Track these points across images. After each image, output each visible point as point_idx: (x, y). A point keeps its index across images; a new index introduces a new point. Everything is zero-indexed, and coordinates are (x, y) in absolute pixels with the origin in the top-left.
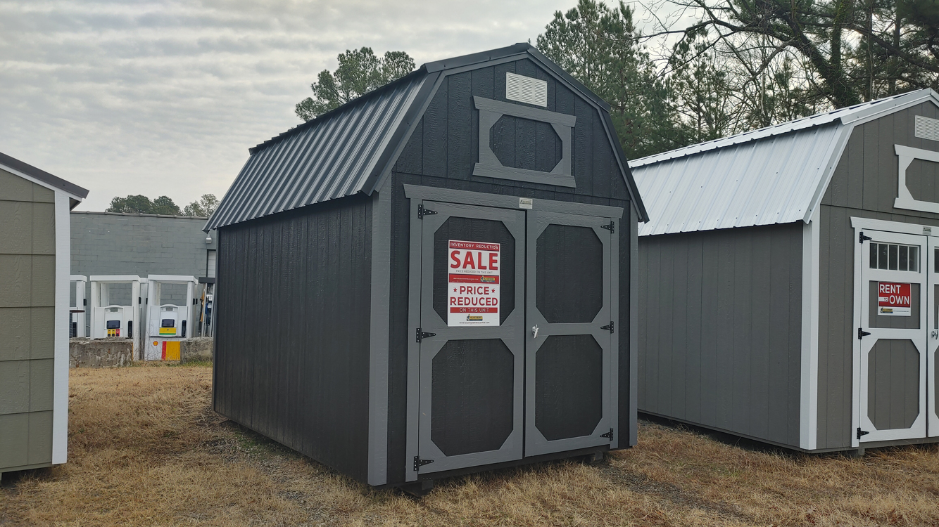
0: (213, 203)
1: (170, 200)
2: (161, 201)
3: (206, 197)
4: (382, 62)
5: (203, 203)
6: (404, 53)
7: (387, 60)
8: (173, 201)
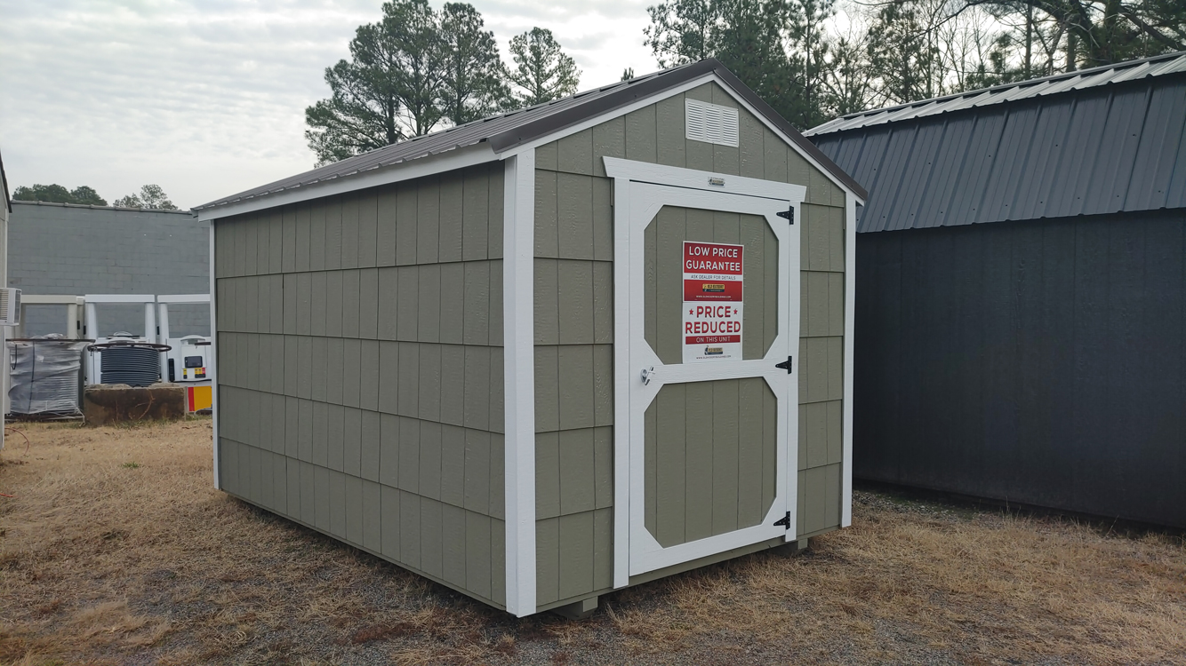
0: (158, 197)
1: (94, 191)
2: (80, 193)
3: (147, 188)
4: (439, 16)
5: (144, 196)
6: (469, 6)
7: (445, 13)
8: (97, 193)
